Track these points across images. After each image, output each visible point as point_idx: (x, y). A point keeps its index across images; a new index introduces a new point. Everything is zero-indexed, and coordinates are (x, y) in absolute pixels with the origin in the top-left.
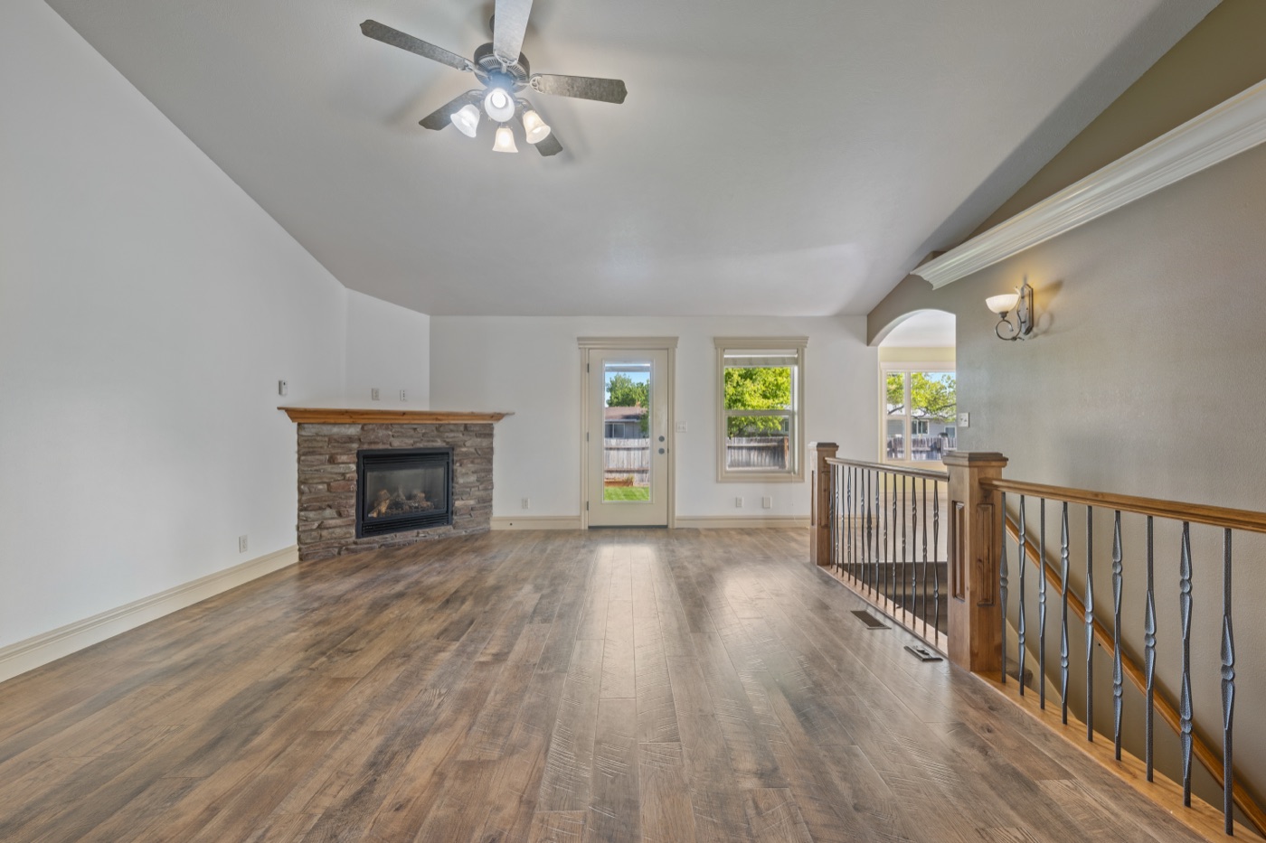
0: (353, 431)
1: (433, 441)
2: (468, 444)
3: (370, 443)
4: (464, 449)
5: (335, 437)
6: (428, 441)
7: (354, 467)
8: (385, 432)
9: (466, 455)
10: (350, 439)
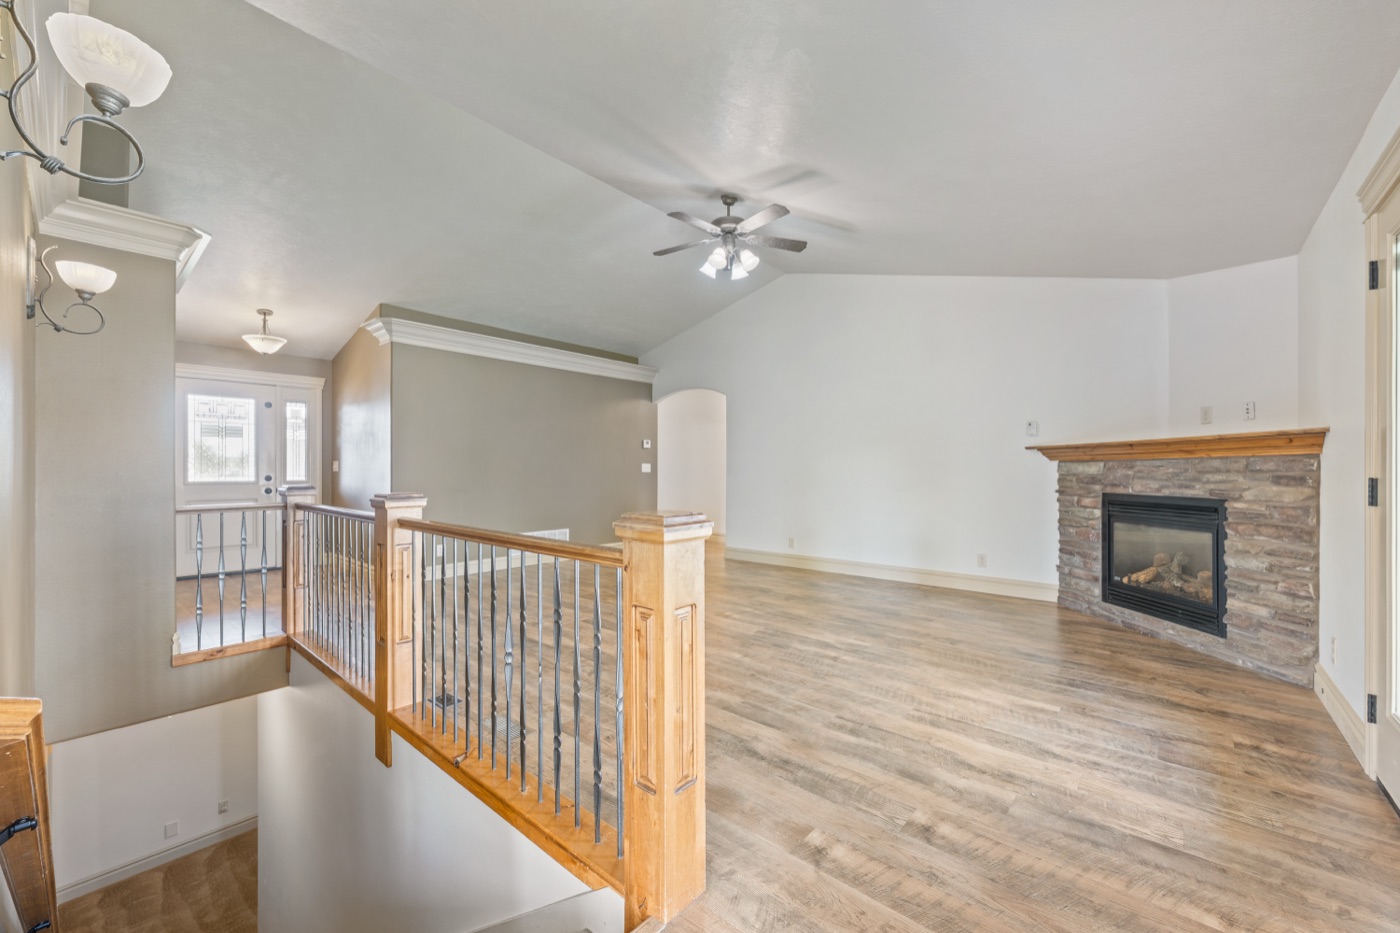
0: (1094, 469)
1: (1187, 487)
2: (1248, 495)
3: (1114, 485)
4: (1239, 505)
5: (1081, 476)
6: (1181, 486)
7: (1098, 513)
8: (1125, 472)
9: (1247, 517)
10: (1094, 480)
